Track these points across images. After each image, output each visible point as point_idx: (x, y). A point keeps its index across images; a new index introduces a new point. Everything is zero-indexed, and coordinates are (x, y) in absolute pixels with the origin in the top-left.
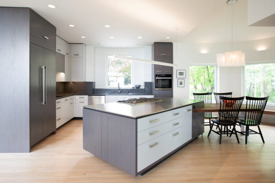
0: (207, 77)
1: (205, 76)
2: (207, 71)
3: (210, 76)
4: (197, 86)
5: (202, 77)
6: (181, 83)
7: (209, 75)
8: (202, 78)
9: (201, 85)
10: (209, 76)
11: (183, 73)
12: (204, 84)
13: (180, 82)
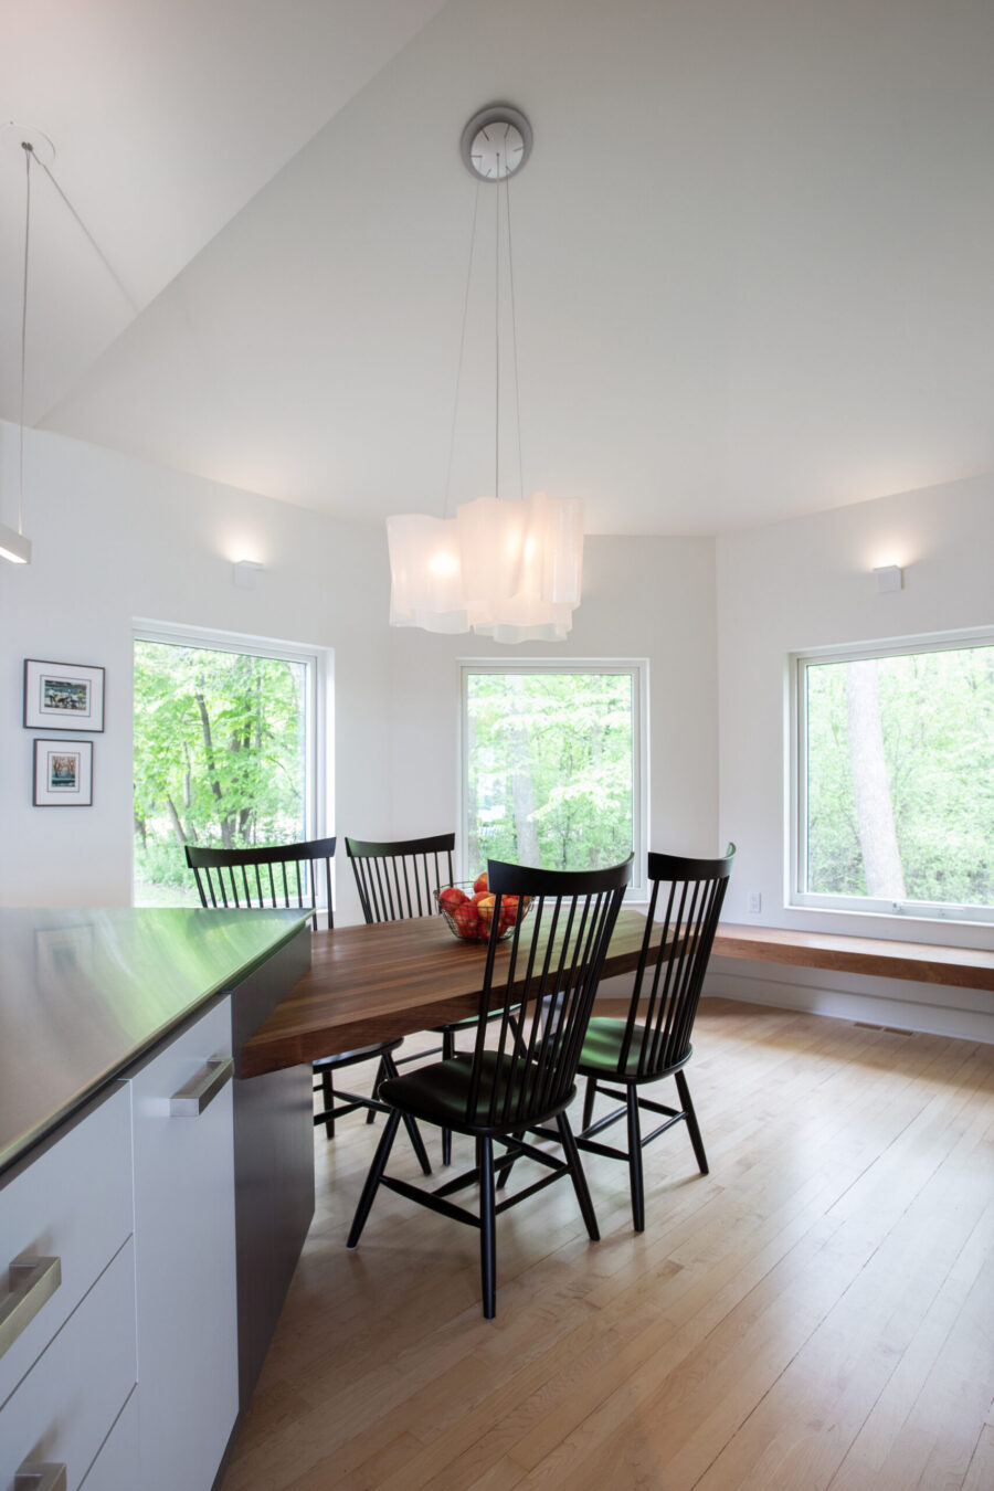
0: (199, 771)
1: (189, 766)
2: (201, 741)
3: (217, 766)
4: (147, 822)
5: (174, 769)
6: (64, 771)
7: (211, 758)
8: (175, 777)
9: (168, 816)
10: (212, 767)
11: (82, 688)
12: (188, 806)
13: (57, 768)
